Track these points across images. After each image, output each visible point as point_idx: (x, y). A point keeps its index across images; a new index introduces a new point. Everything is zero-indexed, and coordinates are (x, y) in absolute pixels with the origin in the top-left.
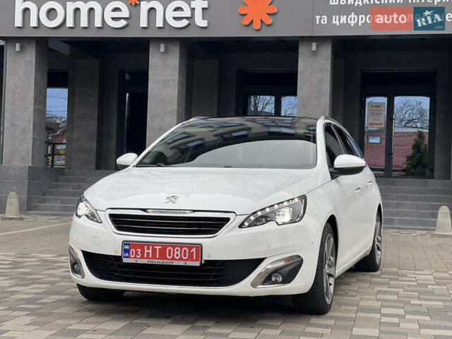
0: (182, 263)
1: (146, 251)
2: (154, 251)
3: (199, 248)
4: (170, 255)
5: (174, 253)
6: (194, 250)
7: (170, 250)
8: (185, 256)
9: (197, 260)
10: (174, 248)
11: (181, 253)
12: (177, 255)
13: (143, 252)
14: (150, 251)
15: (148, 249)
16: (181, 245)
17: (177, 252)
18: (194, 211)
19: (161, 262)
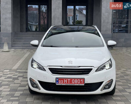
0: (78, 85)
1: (65, 81)
2: (68, 81)
3: (84, 79)
4: (73, 82)
5: (75, 81)
6: (82, 80)
7: (73, 80)
8: (79, 82)
9: (83, 83)
10: (75, 80)
11: (77, 81)
12: (76, 82)
13: (63, 81)
14: (66, 81)
15: (65, 80)
16: (77, 79)
17: (76, 81)
18: (80, 67)
19: (70, 84)
